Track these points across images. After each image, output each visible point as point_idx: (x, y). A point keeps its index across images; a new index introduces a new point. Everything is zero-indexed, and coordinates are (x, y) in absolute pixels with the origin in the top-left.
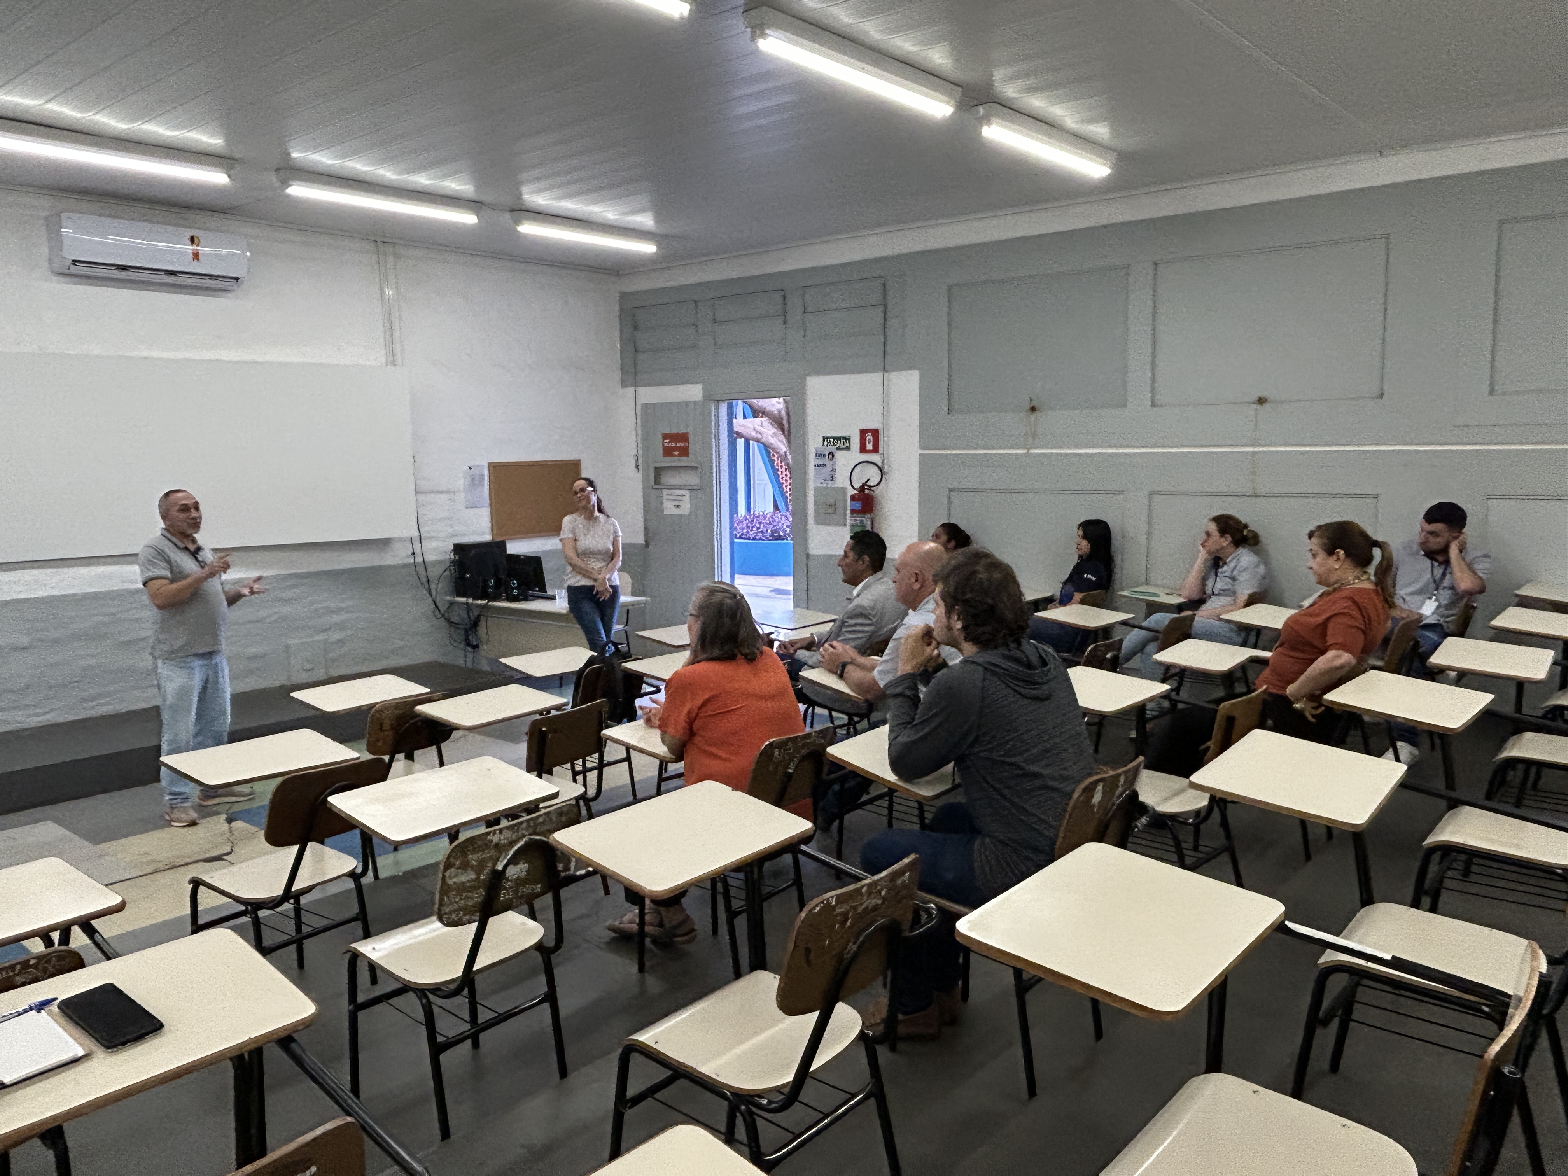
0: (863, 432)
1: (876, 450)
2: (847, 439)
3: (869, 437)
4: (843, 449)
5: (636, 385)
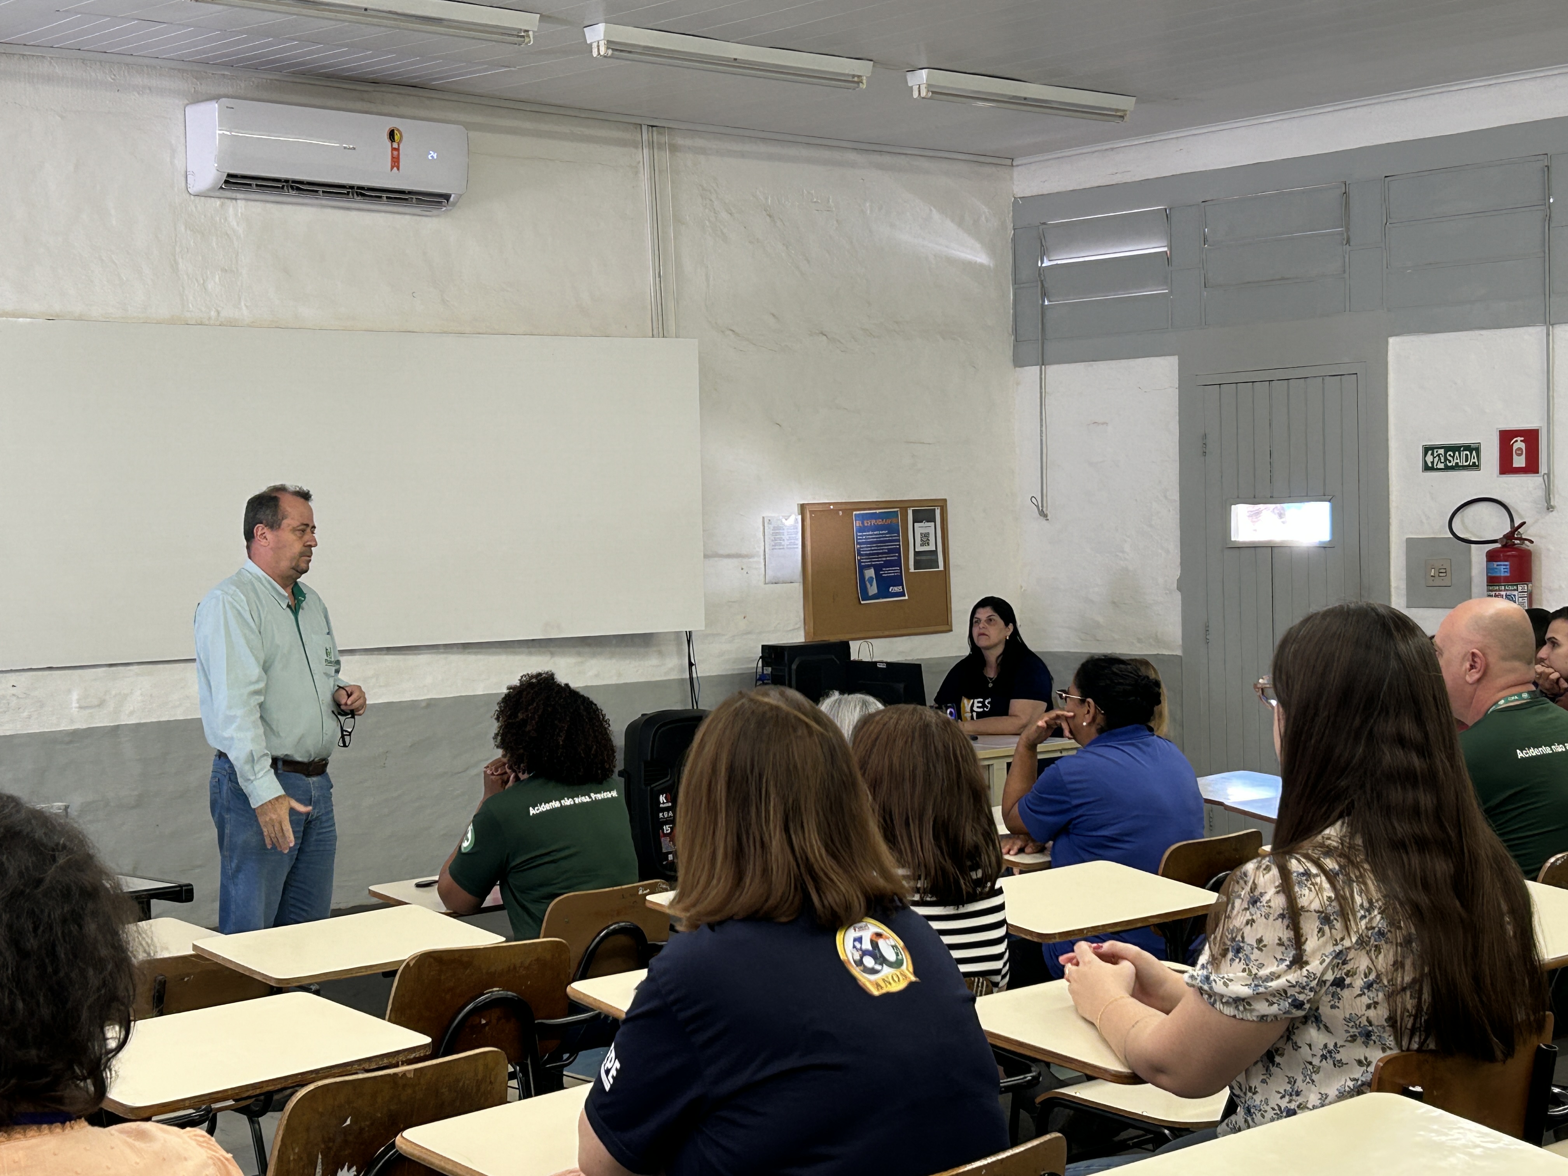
0: (1506, 437)
1: (1532, 467)
2: (1474, 449)
3: (1519, 444)
4: (1464, 468)
5: (1043, 362)
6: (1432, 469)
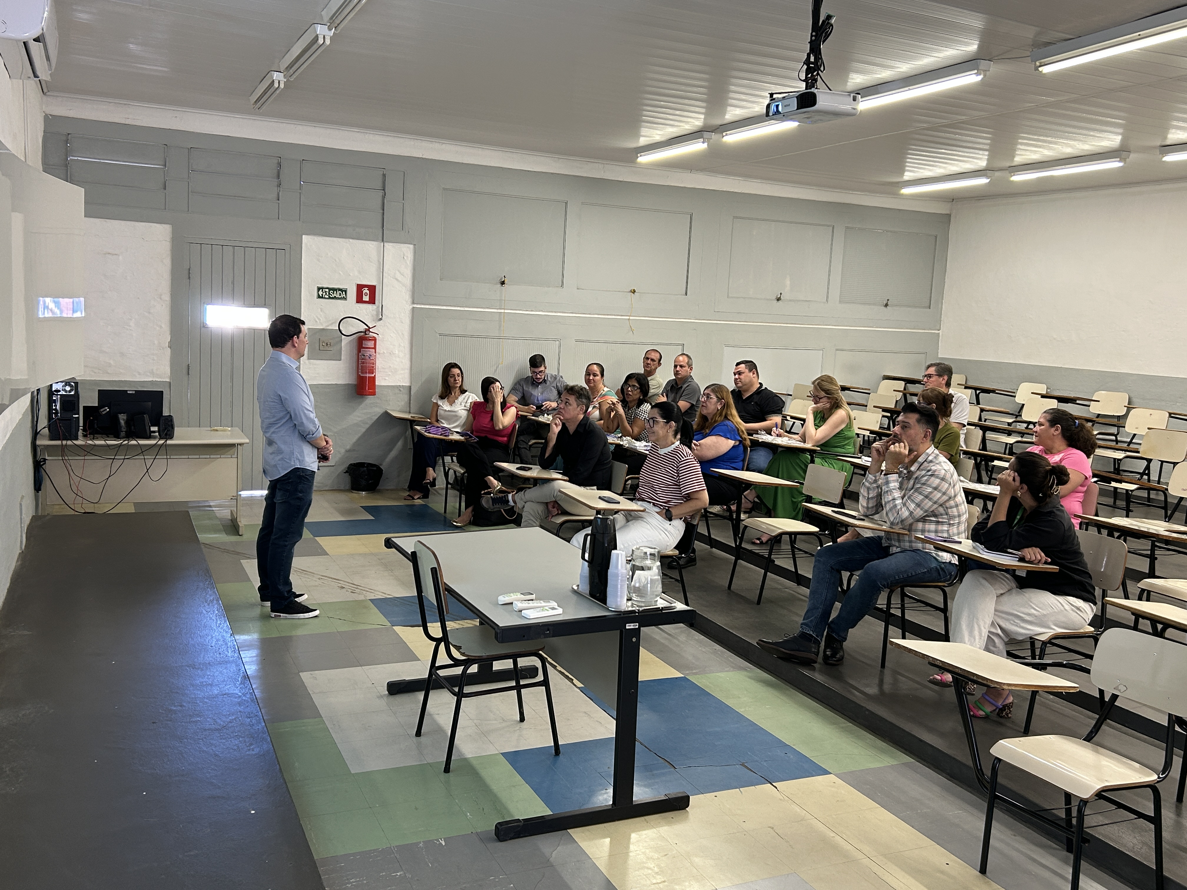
0: (360, 288)
1: (372, 301)
2: (344, 291)
3: (366, 291)
4: (338, 298)
6: (322, 297)
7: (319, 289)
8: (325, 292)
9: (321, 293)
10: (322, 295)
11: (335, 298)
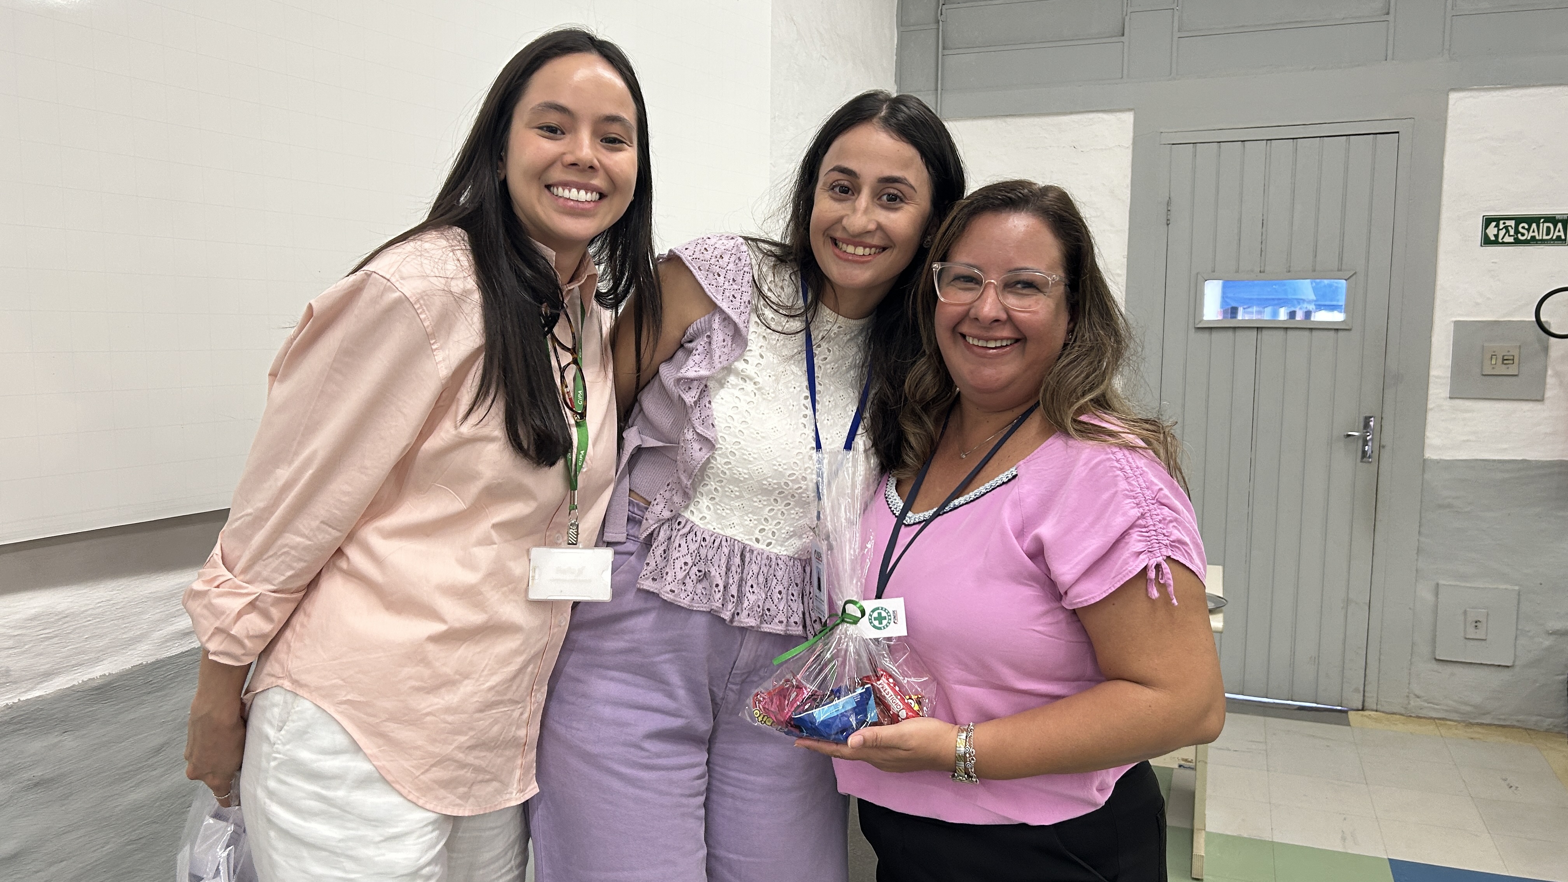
2: (1560, 221)
4: (1543, 242)
6: (1496, 242)
7: (1488, 221)
8: (1506, 228)
9: (1492, 231)
10: (1496, 236)
11: (1533, 241)
